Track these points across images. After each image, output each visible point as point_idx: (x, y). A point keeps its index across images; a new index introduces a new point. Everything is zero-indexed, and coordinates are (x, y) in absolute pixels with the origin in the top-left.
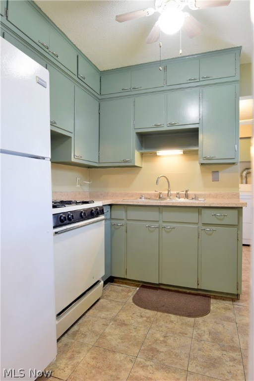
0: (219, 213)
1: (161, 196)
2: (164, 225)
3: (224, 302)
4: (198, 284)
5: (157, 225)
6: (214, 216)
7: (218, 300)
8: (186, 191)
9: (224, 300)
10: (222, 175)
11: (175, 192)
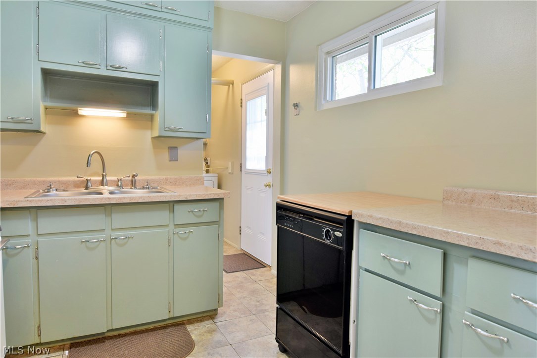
0: (196, 208)
1: (89, 184)
2: (115, 234)
3: (203, 324)
4: (169, 312)
5: (102, 236)
6: (191, 213)
7: (195, 325)
8: (134, 176)
9: (201, 321)
10: (182, 152)
11: (115, 178)
